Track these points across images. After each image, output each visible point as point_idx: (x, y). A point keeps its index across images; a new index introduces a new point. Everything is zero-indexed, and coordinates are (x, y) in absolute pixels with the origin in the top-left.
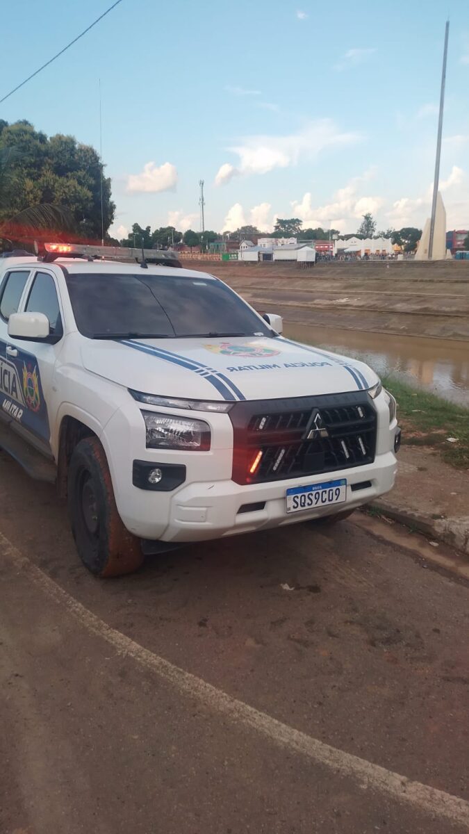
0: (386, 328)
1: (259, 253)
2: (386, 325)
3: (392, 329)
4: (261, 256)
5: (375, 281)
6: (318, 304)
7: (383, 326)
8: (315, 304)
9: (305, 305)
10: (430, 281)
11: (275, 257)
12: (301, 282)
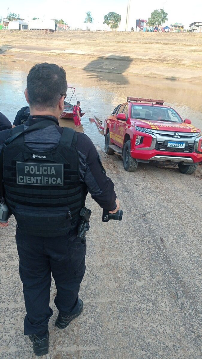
0: (101, 68)
1: (20, 25)
2: (101, 66)
3: (104, 69)
4: (22, 26)
5: (93, 42)
6: (53, 53)
7: (98, 67)
8: (50, 52)
9: (44, 53)
10: (128, 42)
11: (29, 27)
12: (44, 41)
